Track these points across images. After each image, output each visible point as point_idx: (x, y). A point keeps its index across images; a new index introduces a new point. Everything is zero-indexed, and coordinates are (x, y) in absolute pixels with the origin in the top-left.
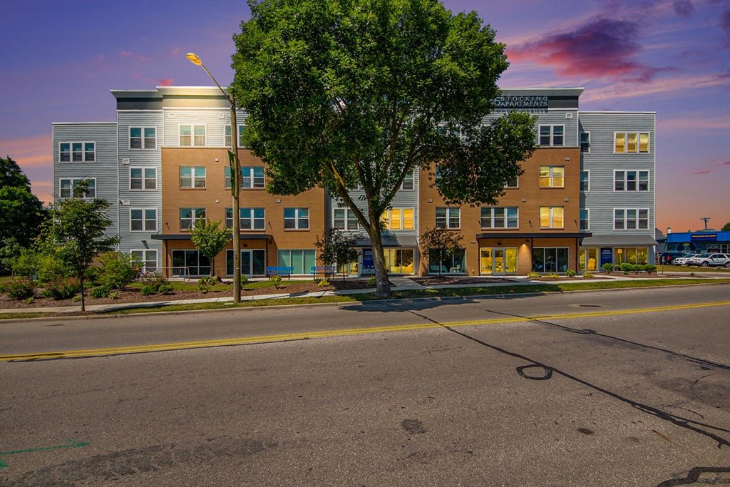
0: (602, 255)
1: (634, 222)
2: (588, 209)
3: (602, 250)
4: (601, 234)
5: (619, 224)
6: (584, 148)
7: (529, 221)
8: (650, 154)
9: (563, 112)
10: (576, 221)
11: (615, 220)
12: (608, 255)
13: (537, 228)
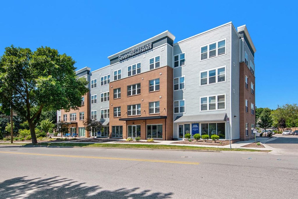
0: (192, 128)
1: (215, 105)
2: (185, 100)
3: (193, 124)
4: (192, 114)
5: (204, 107)
6: (182, 63)
7: (145, 111)
8: (226, 55)
9: (160, 48)
10: (165, 109)
11: (201, 105)
12: (197, 128)
13: (148, 114)
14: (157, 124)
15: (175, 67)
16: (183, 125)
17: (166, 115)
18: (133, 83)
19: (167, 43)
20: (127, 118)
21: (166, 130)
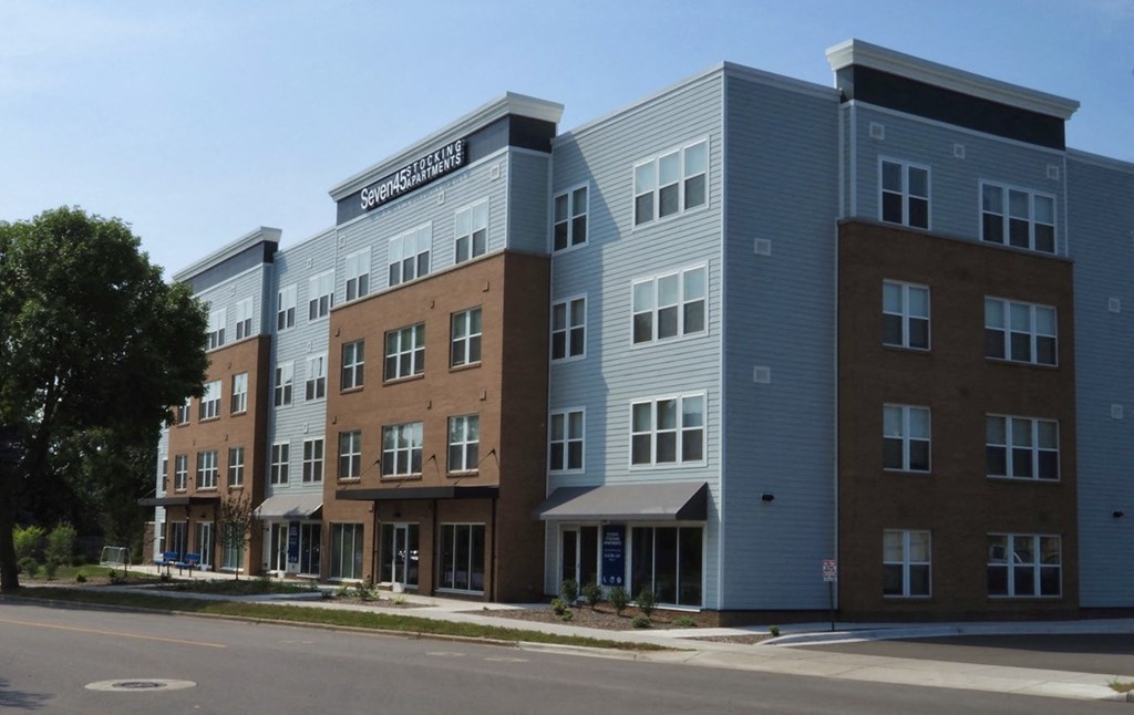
0: (604, 547)
1: (676, 444)
2: (583, 408)
3: (605, 530)
7: (434, 457)
8: (709, 210)
9: (488, 166)
10: (493, 451)
11: (634, 437)
12: (616, 547)
13: (443, 474)
14: (471, 524)
15: (556, 249)
16: (575, 533)
17: (496, 483)
18: (403, 323)
19: (507, 148)
20: (382, 486)
21: (496, 554)
